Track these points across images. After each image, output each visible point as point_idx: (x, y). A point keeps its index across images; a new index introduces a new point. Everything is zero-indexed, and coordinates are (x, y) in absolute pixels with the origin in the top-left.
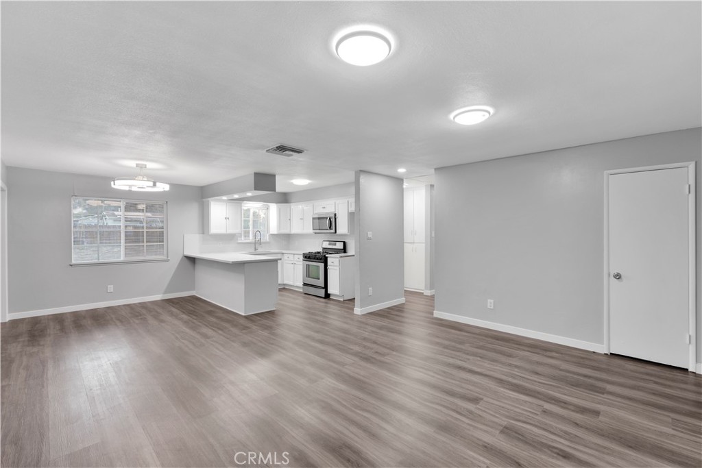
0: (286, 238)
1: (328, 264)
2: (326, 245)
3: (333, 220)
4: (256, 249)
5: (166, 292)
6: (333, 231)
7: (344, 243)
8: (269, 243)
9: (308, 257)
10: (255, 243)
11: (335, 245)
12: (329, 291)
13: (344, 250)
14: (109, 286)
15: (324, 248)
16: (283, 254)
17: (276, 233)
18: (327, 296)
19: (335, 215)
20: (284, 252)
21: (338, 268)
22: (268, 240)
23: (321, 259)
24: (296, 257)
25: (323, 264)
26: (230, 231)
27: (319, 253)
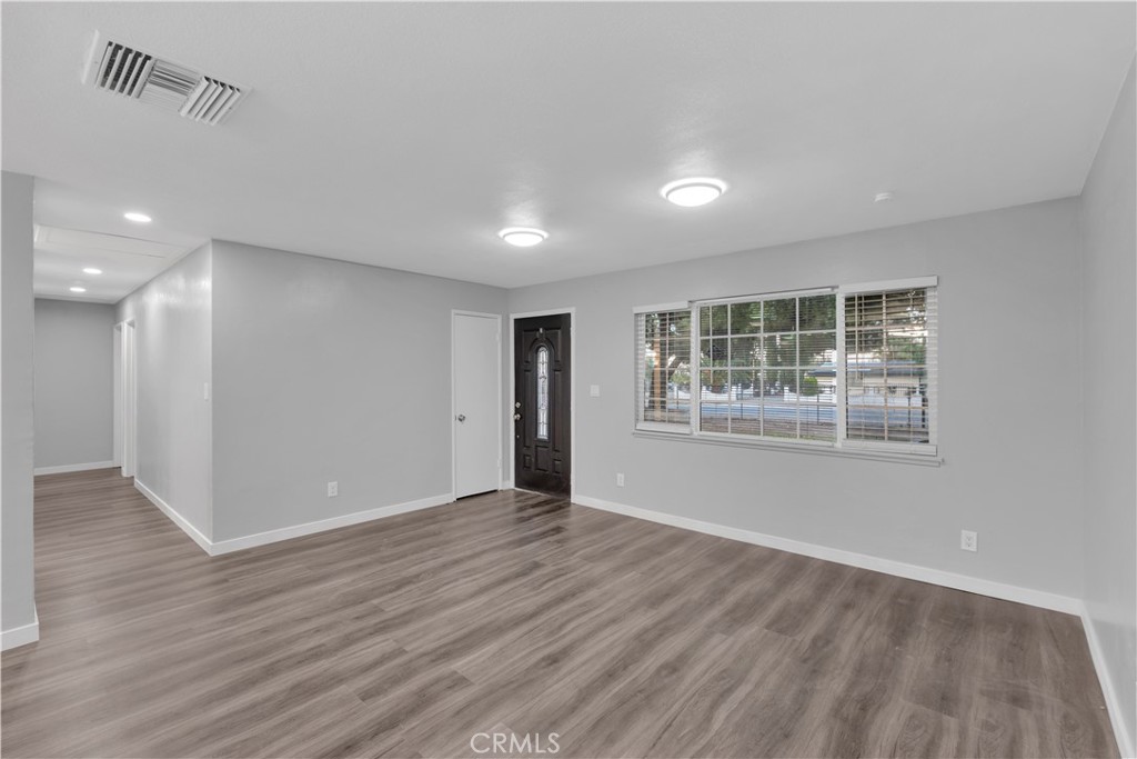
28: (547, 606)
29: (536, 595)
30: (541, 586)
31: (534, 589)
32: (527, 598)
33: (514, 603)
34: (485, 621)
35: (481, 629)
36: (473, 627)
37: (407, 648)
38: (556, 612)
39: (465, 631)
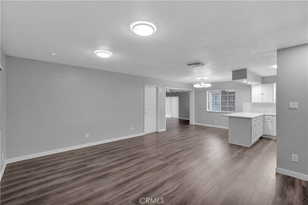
28: (139, 176)
29: (142, 181)
30: (139, 186)
31: (142, 184)
32: (145, 180)
33: (150, 178)
34: (158, 172)
35: (159, 170)
36: (161, 170)
37: (175, 166)
38: (137, 174)
39: (163, 169)
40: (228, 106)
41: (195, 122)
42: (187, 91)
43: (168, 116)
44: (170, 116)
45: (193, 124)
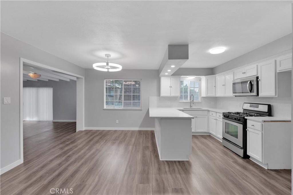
0: (214, 100)
1: (248, 126)
2: (247, 107)
3: (255, 83)
4: (191, 107)
5: (140, 127)
6: (255, 93)
7: (270, 107)
8: (200, 103)
9: (227, 116)
10: (191, 103)
11: (258, 107)
12: (249, 153)
13: (270, 113)
14: (117, 120)
15: (244, 110)
16: (209, 111)
17: (205, 96)
18: (246, 157)
19: (257, 78)
20: (209, 109)
21: (260, 133)
22: (200, 101)
23: (239, 120)
24: (218, 114)
25: (241, 126)
26: (173, 95)
27: (238, 113)
40: (132, 94)
41: (86, 126)
42: (69, 80)
43: (30, 118)
44: (35, 119)
45: (83, 130)
